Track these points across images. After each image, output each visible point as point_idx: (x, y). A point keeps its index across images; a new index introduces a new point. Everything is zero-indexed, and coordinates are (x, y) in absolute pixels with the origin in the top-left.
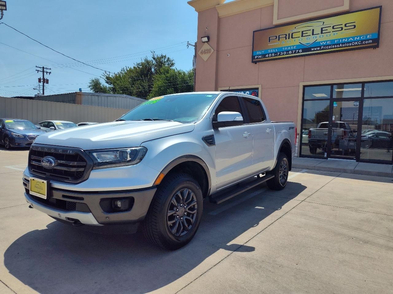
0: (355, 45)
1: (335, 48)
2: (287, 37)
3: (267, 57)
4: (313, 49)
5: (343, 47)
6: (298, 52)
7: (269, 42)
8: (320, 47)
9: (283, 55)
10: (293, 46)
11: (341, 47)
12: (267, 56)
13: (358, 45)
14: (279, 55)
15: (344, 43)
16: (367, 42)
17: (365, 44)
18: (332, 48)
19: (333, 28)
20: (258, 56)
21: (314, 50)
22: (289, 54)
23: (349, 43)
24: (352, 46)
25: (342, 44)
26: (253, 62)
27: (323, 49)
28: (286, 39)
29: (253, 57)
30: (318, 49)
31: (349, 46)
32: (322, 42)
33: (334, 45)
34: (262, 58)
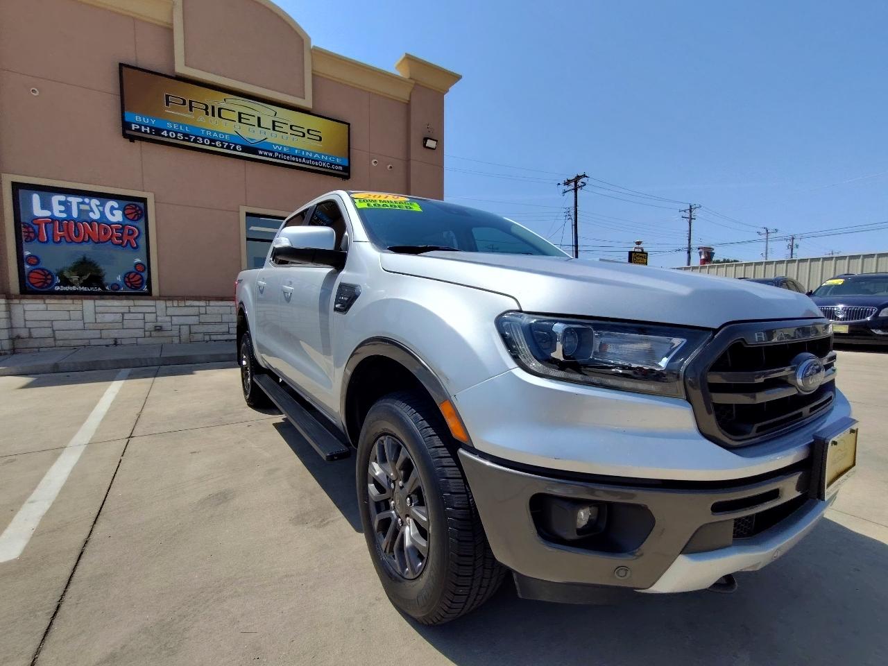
0: (322, 167)
1: (295, 161)
2: (210, 111)
3: (163, 136)
4: (261, 152)
5: (306, 164)
6: (235, 149)
7: (167, 104)
8: (274, 153)
9: (203, 144)
10: (225, 134)
11: (304, 163)
12: (165, 133)
13: (327, 168)
14: (195, 141)
15: (309, 159)
16: (337, 168)
17: (335, 169)
18: (292, 161)
19: (291, 128)
20: (140, 125)
21: (263, 155)
22: (215, 146)
23: (315, 161)
24: (318, 166)
25: (306, 159)
26: (125, 136)
27: (277, 158)
28: (207, 114)
29: (126, 126)
30: (271, 154)
31: (315, 165)
32: (275, 145)
33: (295, 157)
34: (151, 133)
